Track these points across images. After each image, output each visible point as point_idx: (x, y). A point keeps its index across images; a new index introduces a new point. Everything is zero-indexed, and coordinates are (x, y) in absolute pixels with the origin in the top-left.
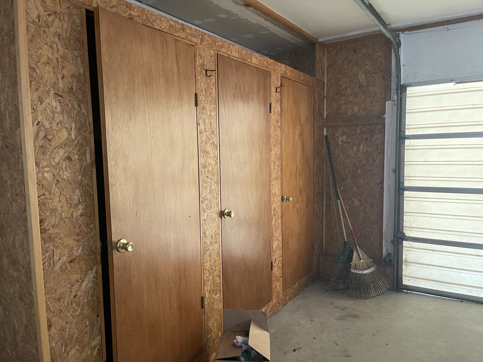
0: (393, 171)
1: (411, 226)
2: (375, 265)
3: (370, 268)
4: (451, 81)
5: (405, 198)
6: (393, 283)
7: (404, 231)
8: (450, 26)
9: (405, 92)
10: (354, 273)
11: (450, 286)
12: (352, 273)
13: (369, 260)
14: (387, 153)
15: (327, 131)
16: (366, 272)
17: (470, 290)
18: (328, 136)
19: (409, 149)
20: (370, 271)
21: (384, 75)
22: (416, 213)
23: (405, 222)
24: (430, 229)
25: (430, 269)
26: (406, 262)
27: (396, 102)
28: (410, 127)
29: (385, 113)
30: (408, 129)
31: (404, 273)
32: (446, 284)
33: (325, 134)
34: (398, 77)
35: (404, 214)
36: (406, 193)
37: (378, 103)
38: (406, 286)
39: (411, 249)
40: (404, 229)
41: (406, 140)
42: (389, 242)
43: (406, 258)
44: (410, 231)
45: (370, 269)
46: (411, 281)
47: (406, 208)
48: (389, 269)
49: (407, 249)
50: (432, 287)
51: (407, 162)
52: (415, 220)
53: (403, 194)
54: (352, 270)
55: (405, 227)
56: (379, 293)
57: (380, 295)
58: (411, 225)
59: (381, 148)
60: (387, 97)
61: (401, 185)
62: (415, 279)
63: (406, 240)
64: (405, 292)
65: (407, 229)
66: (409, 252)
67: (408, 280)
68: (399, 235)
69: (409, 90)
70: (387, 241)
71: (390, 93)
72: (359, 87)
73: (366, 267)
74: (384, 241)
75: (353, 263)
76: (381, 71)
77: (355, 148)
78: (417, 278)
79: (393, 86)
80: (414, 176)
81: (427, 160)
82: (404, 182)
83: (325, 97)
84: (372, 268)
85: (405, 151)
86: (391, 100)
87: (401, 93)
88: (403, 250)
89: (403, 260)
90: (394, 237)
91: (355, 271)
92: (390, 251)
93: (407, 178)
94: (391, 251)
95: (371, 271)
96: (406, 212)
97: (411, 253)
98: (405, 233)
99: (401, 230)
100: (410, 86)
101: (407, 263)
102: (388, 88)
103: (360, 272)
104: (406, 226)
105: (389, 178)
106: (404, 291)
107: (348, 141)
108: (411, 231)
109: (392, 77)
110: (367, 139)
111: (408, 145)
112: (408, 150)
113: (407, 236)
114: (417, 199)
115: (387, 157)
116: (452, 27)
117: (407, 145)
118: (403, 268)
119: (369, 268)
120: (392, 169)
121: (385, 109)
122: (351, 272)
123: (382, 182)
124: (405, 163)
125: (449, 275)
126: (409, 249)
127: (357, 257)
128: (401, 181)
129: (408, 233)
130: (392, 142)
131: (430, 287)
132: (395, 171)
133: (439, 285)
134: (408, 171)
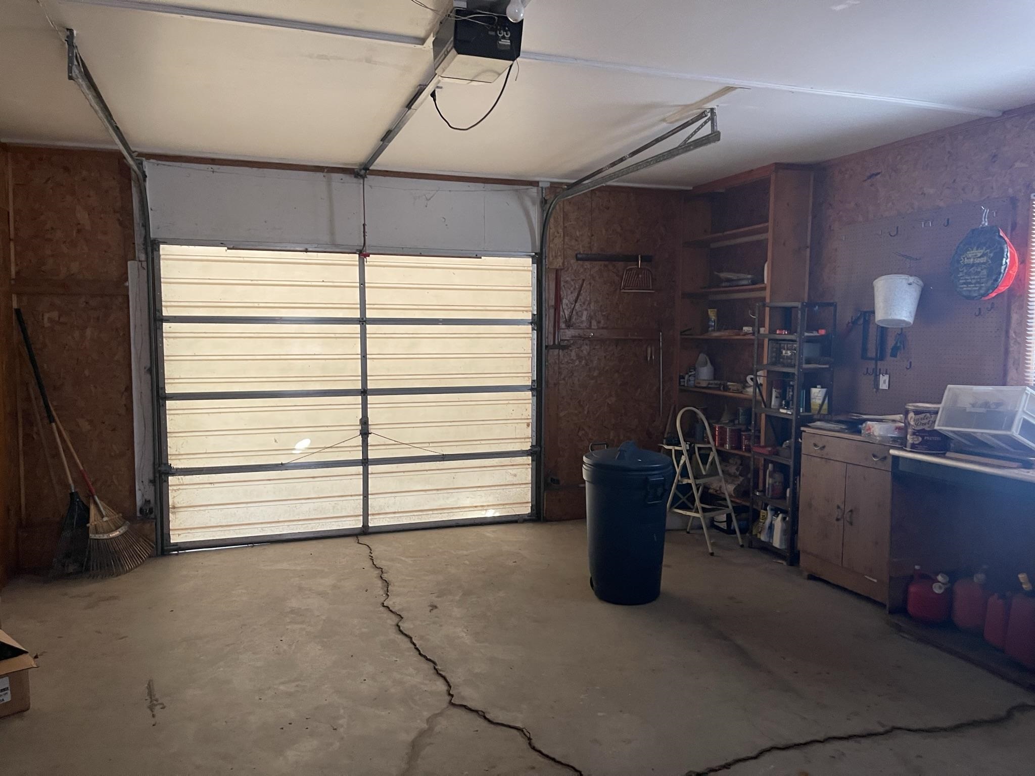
0: (147, 370)
1: (179, 452)
2: (127, 522)
3: (119, 528)
4: (222, 244)
5: (167, 412)
6: (156, 545)
7: (169, 461)
8: (215, 167)
9: (157, 251)
10: (95, 539)
11: (237, 528)
12: (92, 541)
13: (117, 516)
14: (135, 343)
15: (19, 301)
16: (114, 535)
17: (262, 528)
18: (22, 310)
19: (169, 337)
20: (120, 532)
21: (121, 219)
22: (185, 432)
23: (170, 447)
24: (206, 453)
25: (209, 511)
26: (174, 508)
27: (144, 264)
28: (168, 304)
29: (127, 279)
30: (166, 307)
31: (172, 526)
32: (232, 528)
33: (15, 305)
34: (146, 225)
35: (168, 435)
36: (169, 404)
37: (114, 261)
38: (176, 544)
39: (181, 487)
40: (169, 458)
41: (164, 324)
42: (146, 482)
43: (174, 502)
44: (178, 461)
45: (120, 530)
46: (182, 536)
47: (170, 427)
48: (149, 525)
49: (175, 488)
50: (213, 537)
51: (168, 356)
52: (183, 443)
53: (164, 405)
54: (92, 536)
55: (170, 455)
56: (138, 563)
57: (139, 565)
58: (178, 450)
59: (124, 334)
60: (128, 254)
61: (160, 392)
62: (189, 531)
63: (173, 475)
64: (176, 554)
65: (173, 457)
66: (178, 492)
67: (179, 535)
68: (163, 468)
69: (163, 249)
70: (142, 482)
71: (134, 248)
72: (79, 231)
73: (113, 528)
74: (139, 482)
75: (91, 524)
76: (115, 212)
77: (77, 334)
78: (191, 529)
79: (139, 240)
80: (178, 377)
81: (196, 354)
82: (165, 387)
83: (12, 240)
84: (123, 528)
85: (164, 339)
86: (136, 260)
87: (152, 253)
88: (170, 491)
89: (170, 507)
90: (154, 473)
91: (97, 537)
92: (147, 497)
93: (170, 381)
94: (150, 496)
95: (122, 532)
96: (170, 433)
97: (181, 493)
98: (170, 464)
99: (164, 461)
100: (165, 243)
101: (175, 510)
102: (129, 239)
103: (105, 537)
104: (171, 453)
105: (141, 382)
106: (174, 552)
107: (62, 320)
108: (179, 459)
109: (135, 225)
110: (98, 318)
111: (168, 331)
112: (168, 339)
113: (175, 467)
114: (186, 411)
115: (135, 348)
116: (219, 169)
117: (166, 331)
118: (170, 519)
119: (117, 528)
120: (145, 368)
121: (126, 273)
122: (91, 539)
123: (129, 388)
124: (165, 358)
125: (235, 514)
126: (178, 487)
127: (98, 513)
128: (161, 385)
129: (175, 464)
130: (141, 325)
131: (210, 537)
132: (150, 371)
133: (222, 531)
134: (170, 370)
